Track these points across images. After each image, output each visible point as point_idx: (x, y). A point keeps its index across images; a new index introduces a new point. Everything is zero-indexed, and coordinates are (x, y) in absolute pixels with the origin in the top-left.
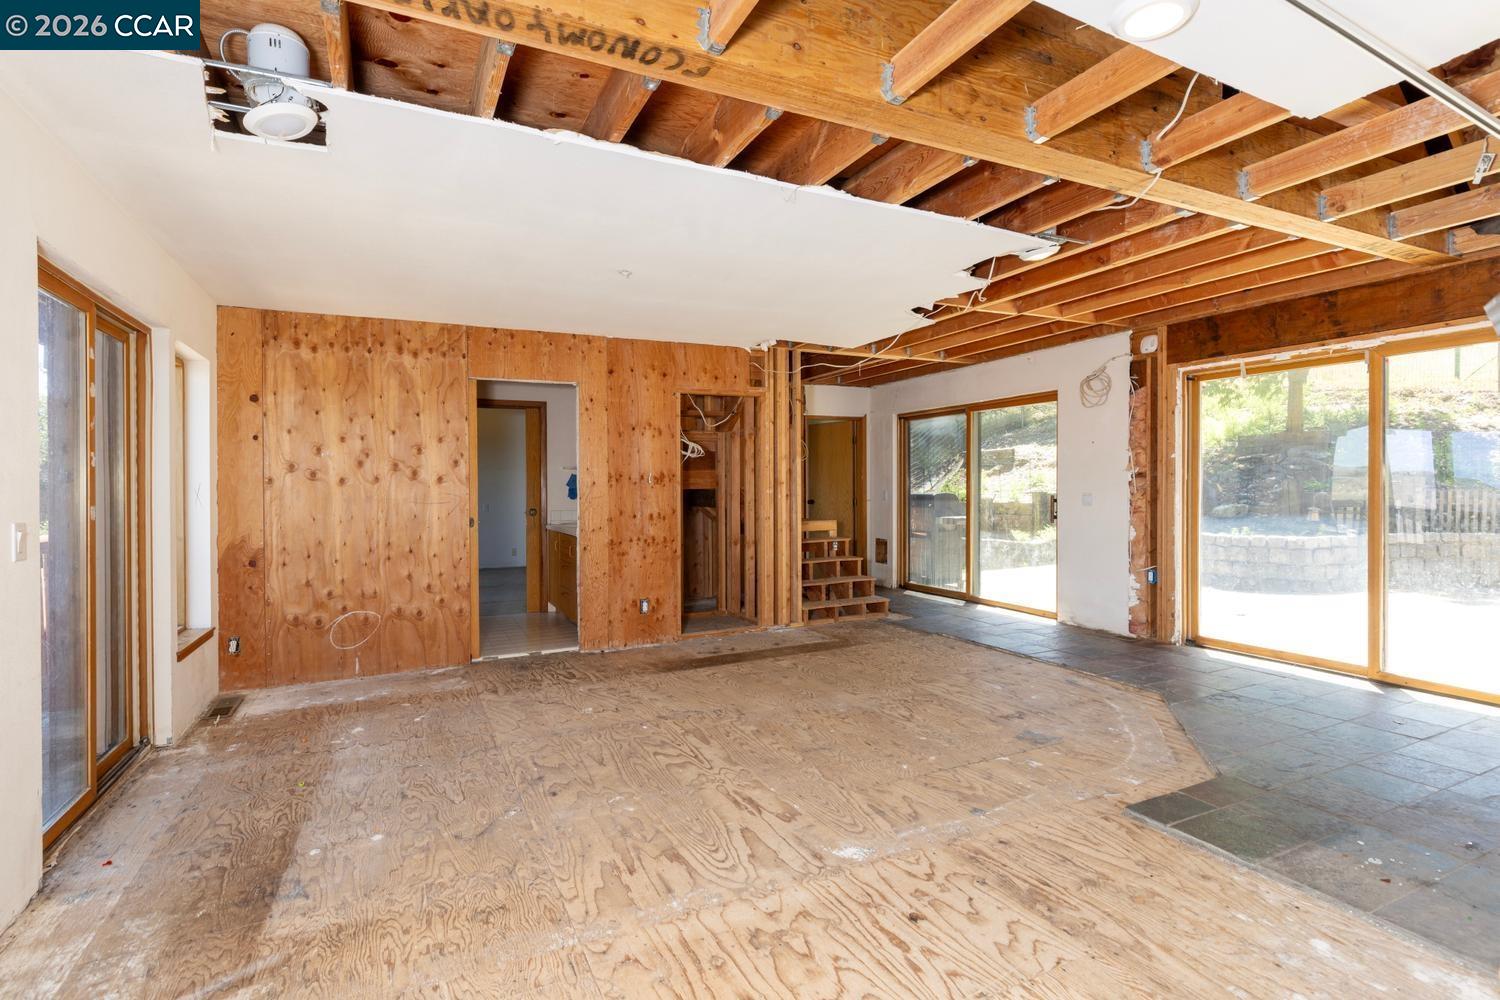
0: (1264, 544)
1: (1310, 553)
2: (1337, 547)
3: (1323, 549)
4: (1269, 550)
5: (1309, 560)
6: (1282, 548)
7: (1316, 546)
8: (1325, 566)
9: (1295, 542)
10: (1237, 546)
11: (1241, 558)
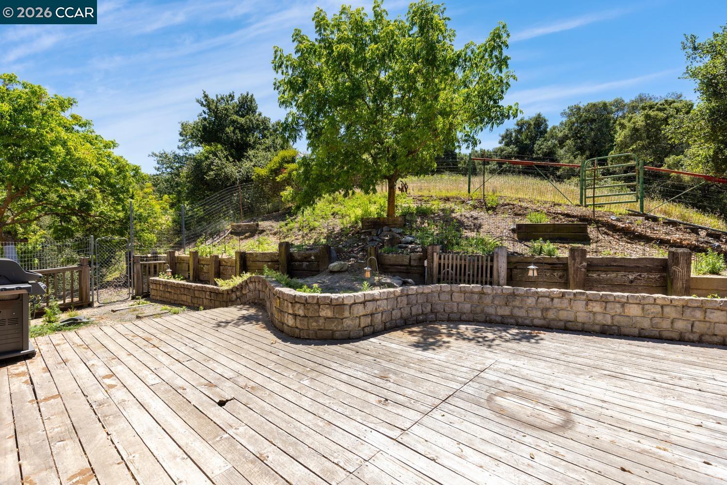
0: (315, 301)
1: (348, 307)
2: (369, 301)
3: (357, 303)
4: (319, 306)
5: (347, 314)
6: (328, 304)
7: (352, 301)
8: (360, 317)
9: (337, 299)
10: (299, 303)
11: (301, 313)
